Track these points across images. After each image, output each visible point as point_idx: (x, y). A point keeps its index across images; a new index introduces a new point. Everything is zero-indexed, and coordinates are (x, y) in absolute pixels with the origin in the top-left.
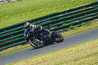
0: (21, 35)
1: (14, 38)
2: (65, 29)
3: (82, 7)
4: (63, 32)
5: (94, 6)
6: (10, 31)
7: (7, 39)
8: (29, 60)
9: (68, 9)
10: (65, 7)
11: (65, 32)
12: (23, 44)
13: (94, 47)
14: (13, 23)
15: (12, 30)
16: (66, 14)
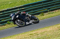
2: (3, 24)
3: (17, 8)
4: (2, 26)
5: (26, 8)
9: (6, 9)
10: (3, 7)
11: (3, 26)
13: (25, 38)
16: (5, 13)
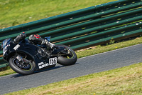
0: (100, 27)
1: (89, 33)
6: (80, 18)
7: (75, 33)
8: (113, 74)
12: (103, 44)
14: (86, 5)
15: (85, 17)
